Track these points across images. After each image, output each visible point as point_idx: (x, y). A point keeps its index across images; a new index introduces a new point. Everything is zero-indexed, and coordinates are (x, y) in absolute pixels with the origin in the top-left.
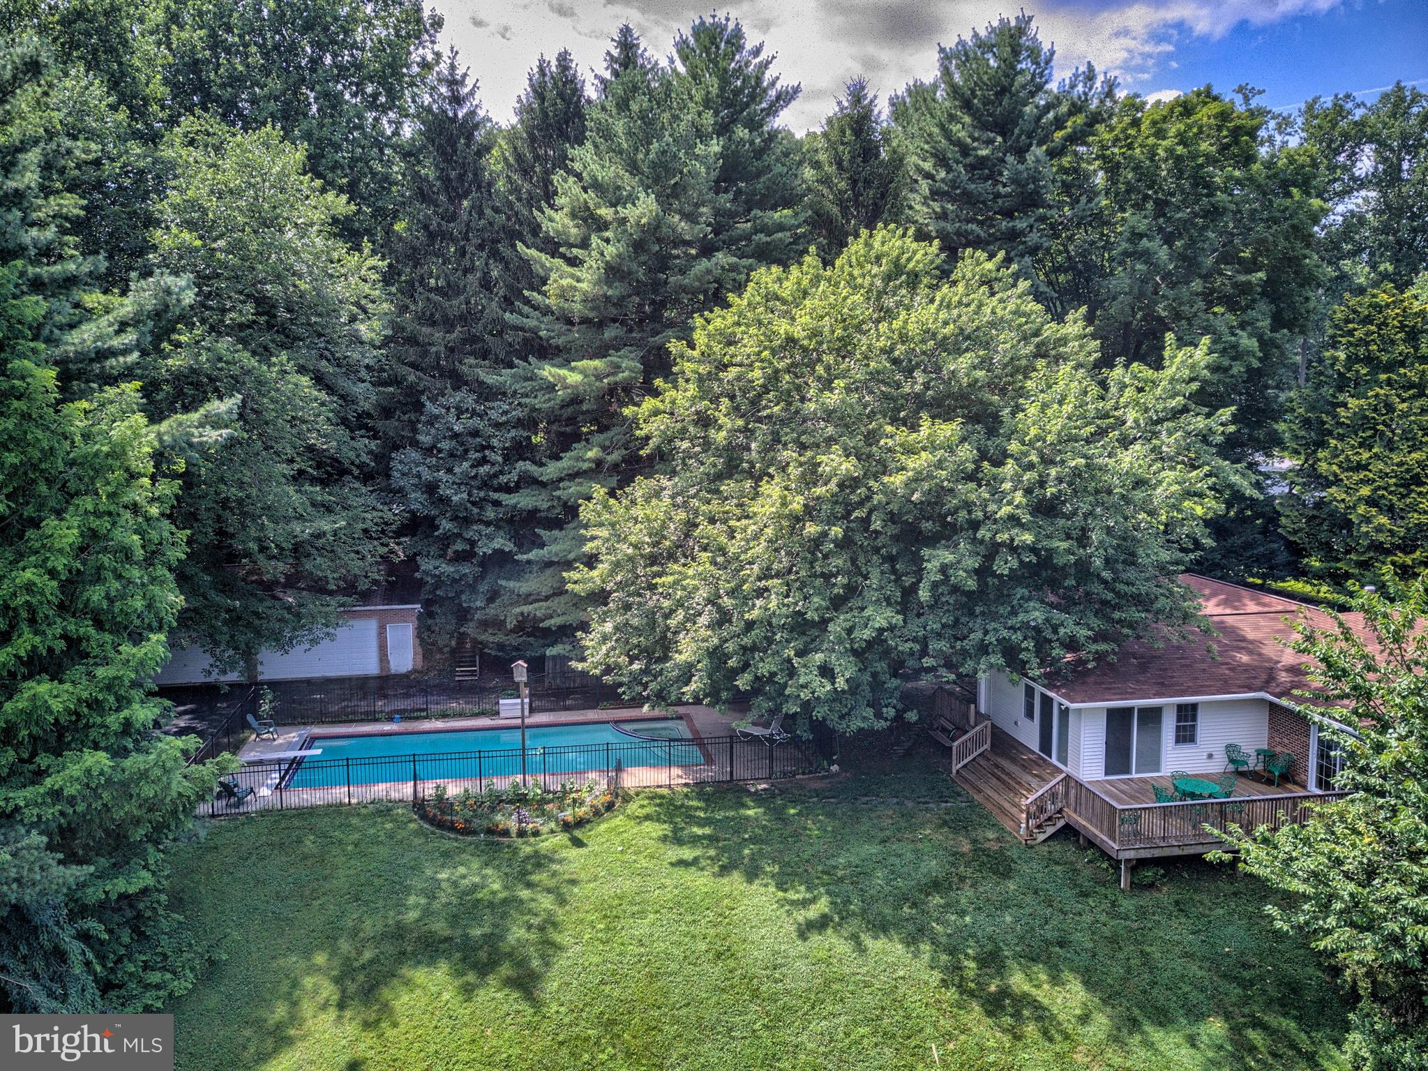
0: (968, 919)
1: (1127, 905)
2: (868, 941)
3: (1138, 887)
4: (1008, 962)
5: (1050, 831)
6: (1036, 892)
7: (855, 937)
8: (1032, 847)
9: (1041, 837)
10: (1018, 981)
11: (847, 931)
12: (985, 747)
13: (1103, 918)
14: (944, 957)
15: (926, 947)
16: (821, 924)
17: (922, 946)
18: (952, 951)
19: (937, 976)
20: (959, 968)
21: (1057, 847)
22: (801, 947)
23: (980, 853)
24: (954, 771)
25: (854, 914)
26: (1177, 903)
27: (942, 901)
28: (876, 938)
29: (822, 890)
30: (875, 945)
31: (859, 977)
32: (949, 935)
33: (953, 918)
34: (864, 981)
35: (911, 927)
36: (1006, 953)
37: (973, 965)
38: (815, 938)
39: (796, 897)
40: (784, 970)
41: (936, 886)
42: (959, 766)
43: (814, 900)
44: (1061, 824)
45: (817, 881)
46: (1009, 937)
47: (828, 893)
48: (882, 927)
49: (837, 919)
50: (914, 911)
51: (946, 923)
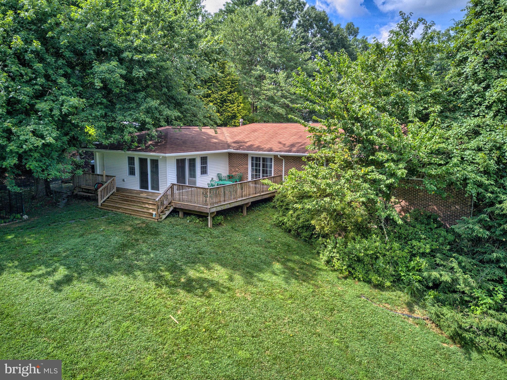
0: (152, 255)
1: (216, 232)
2: (103, 280)
3: (216, 225)
4: (184, 267)
5: (167, 213)
6: (176, 237)
7: (93, 280)
8: (161, 222)
9: (164, 217)
10: (192, 274)
11: (86, 278)
12: (114, 190)
13: (210, 239)
14: (151, 275)
15: (138, 273)
16: (68, 280)
17: (136, 273)
18: (153, 270)
19: (152, 284)
20: (161, 277)
21: (172, 220)
22: (59, 296)
23: (137, 229)
24: (100, 204)
25: (86, 270)
26: (232, 228)
27: (133, 252)
28: (106, 277)
29: (57, 264)
30: (109, 280)
31: (107, 298)
32: (146, 264)
33: (144, 257)
34: (112, 300)
35: (125, 267)
36: (179, 264)
37: (167, 273)
38: (67, 289)
39: (40, 272)
40: (54, 311)
41: (124, 246)
42: (102, 201)
43: (55, 270)
44: (171, 209)
45: (51, 262)
46: (177, 257)
47: (61, 264)
48: (107, 271)
49: (76, 275)
50: (121, 259)
51: (141, 260)
